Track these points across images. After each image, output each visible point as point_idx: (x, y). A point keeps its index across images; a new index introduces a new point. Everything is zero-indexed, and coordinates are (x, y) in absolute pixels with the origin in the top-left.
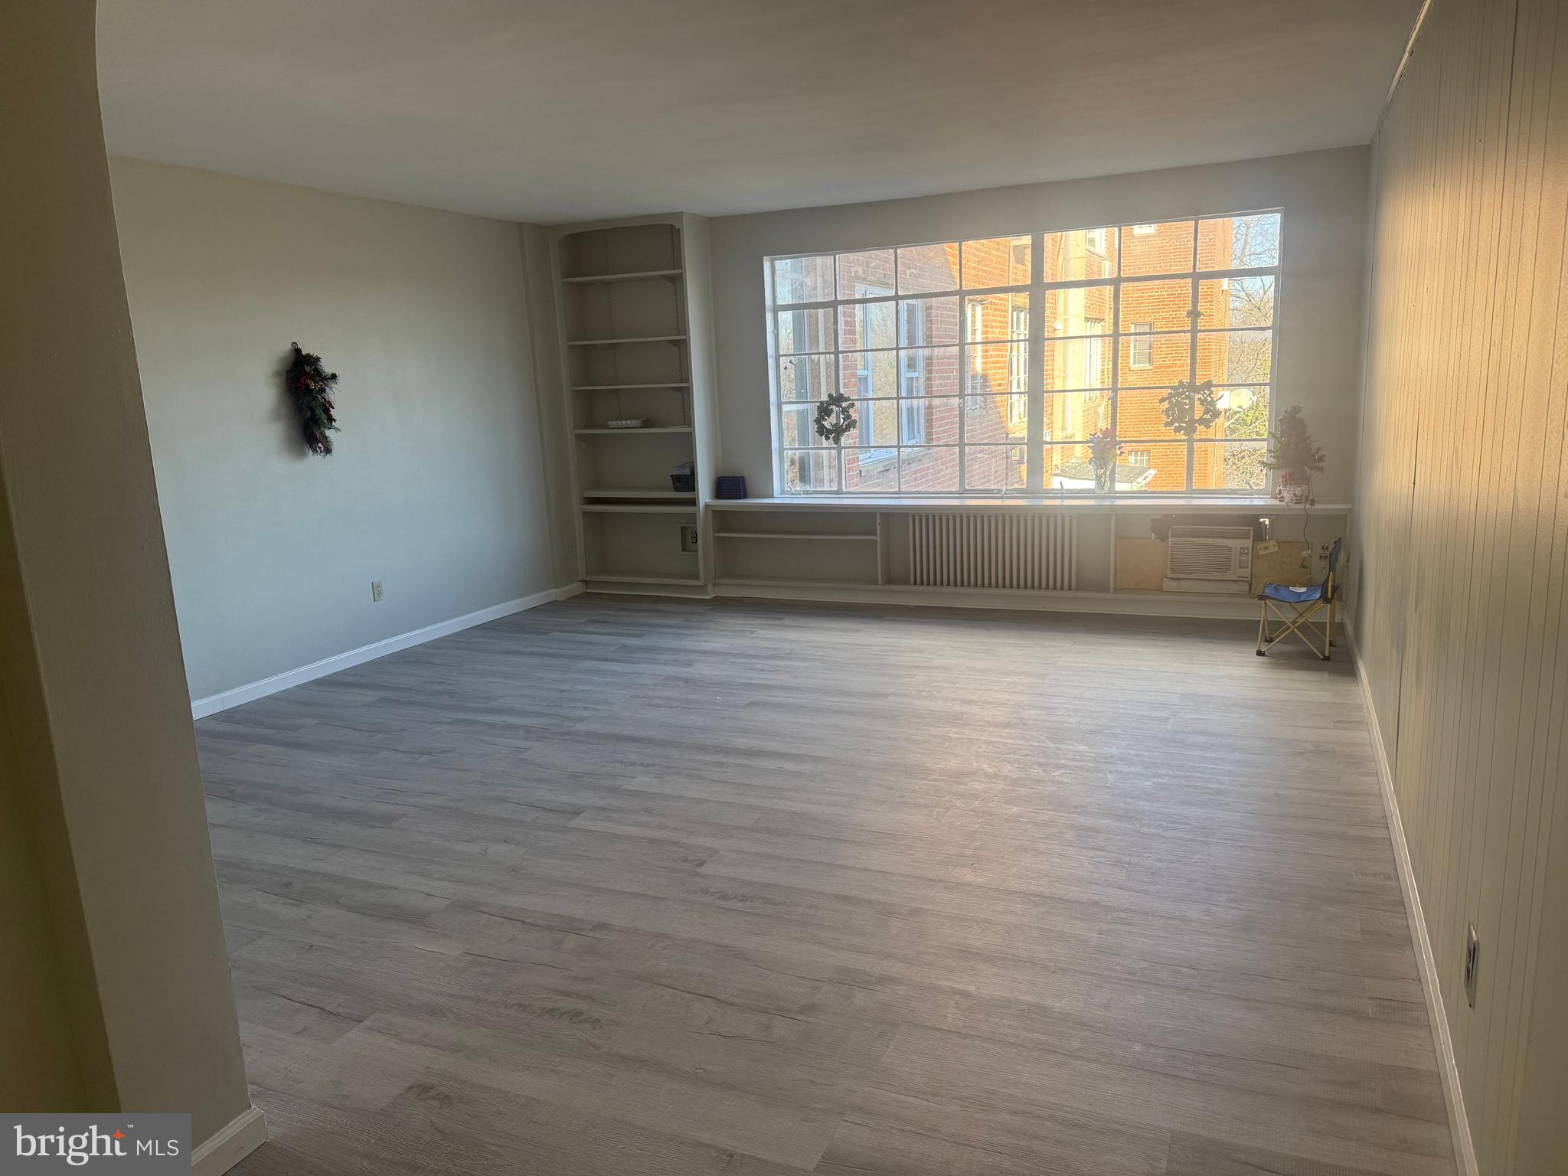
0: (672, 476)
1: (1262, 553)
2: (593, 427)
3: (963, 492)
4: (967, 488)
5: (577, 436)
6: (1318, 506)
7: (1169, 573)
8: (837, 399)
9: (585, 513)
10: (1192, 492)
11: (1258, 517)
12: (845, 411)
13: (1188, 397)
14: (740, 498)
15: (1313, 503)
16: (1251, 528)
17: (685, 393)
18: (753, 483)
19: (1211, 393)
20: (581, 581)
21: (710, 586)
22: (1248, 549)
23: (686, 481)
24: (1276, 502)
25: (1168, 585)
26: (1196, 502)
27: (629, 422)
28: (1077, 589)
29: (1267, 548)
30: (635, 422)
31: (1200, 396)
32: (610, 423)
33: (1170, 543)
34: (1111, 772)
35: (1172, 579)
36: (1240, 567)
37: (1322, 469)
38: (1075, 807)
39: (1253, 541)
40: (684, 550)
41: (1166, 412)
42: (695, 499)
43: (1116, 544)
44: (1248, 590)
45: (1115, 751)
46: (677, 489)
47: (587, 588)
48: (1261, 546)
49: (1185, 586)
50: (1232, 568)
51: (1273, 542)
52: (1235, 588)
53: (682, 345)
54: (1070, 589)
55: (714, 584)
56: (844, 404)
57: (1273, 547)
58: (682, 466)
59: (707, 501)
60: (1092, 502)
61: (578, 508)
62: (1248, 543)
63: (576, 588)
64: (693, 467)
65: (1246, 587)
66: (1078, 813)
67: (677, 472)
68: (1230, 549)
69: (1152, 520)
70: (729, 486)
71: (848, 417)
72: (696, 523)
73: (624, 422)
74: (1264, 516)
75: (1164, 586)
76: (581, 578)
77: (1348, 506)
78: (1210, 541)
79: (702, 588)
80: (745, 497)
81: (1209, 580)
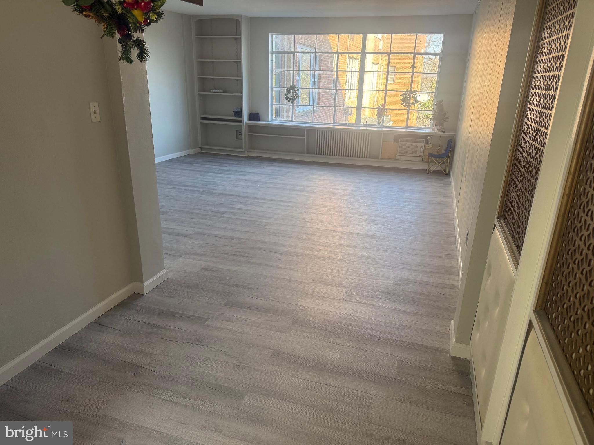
0: (234, 111)
1: (427, 148)
2: (204, 91)
3: (334, 123)
4: (335, 122)
5: (199, 94)
6: (445, 133)
7: (398, 153)
8: (293, 87)
9: (201, 123)
10: (407, 127)
11: (427, 136)
12: (295, 92)
13: (409, 95)
14: (258, 121)
15: (444, 132)
16: (425, 140)
17: (239, 81)
18: (262, 115)
19: (416, 94)
20: (199, 148)
21: (246, 152)
22: (423, 147)
23: (239, 114)
24: (433, 131)
25: (398, 157)
26: (408, 130)
27: (219, 90)
28: (369, 158)
29: (429, 146)
30: (221, 91)
31: (413, 95)
32: (211, 90)
33: (399, 143)
34: (379, 207)
35: (399, 155)
36: (420, 152)
37: (447, 121)
38: (369, 215)
39: (425, 144)
40: (237, 138)
41: (402, 99)
42: (242, 120)
43: (382, 143)
44: (422, 160)
45: (380, 202)
46: (235, 116)
47: (201, 150)
48: (427, 145)
49: (403, 158)
50: (418, 152)
51: (431, 144)
52: (418, 159)
53: (239, 64)
54: (367, 158)
55: (247, 151)
56: (296, 89)
57: (431, 146)
58: (238, 108)
59: (246, 121)
60: (376, 129)
61: (199, 121)
62: (423, 144)
63: (198, 150)
64: (242, 109)
65: (421, 159)
66: (370, 216)
67: (236, 110)
68: (418, 146)
69: (395, 136)
70: (254, 116)
71: (297, 94)
72: (242, 129)
73: (217, 90)
74: (429, 136)
75: (396, 158)
76: (199, 147)
77: (455, 134)
78: (411, 143)
79: (243, 152)
80: (259, 121)
81: (410, 156)
